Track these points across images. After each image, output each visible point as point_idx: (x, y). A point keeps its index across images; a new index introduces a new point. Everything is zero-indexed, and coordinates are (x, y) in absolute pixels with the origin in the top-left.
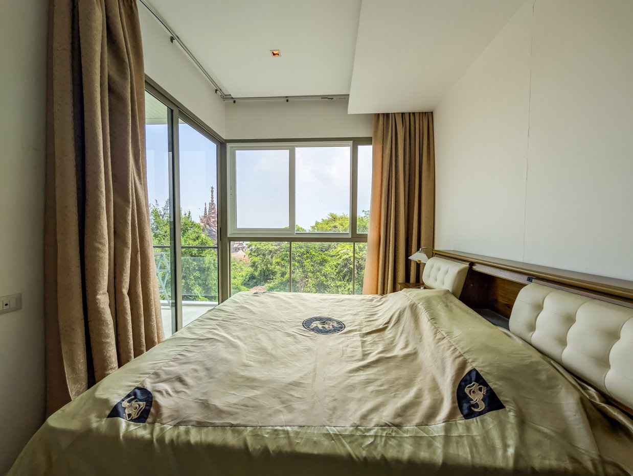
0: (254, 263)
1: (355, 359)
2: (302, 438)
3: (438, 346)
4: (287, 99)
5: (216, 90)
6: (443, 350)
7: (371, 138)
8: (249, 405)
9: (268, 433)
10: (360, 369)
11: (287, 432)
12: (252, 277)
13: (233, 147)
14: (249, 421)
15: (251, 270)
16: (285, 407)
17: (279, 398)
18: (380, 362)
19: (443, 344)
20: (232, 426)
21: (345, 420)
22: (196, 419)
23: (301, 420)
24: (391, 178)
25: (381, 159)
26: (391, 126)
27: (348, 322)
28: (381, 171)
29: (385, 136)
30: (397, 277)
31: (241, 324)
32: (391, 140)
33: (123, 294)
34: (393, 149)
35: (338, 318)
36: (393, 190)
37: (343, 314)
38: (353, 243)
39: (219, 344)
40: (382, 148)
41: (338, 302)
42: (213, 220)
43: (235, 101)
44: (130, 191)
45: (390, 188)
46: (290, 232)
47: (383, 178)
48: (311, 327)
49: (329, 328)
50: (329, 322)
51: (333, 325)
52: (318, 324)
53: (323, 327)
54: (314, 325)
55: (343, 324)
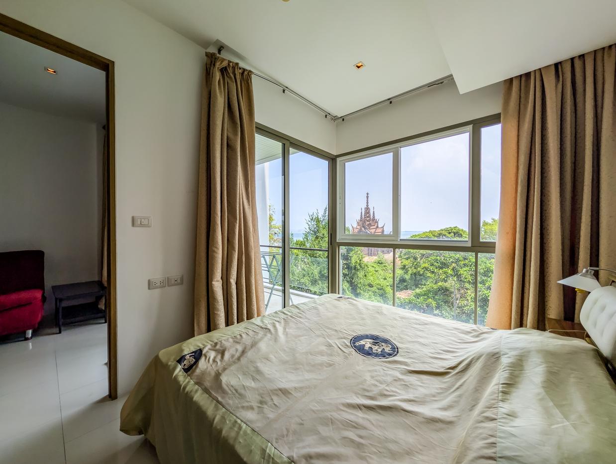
0: (404, 266)
1: (367, 394)
2: (245, 440)
3: (476, 428)
4: (390, 101)
5: (326, 116)
6: (477, 437)
7: (499, 114)
8: (238, 392)
9: (230, 421)
10: (360, 409)
11: (240, 428)
12: (403, 280)
13: (342, 160)
14: (228, 404)
16: (259, 407)
17: (262, 397)
18: (391, 411)
19: (485, 428)
20: (218, 401)
21: (289, 448)
22: (206, 386)
23: (257, 426)
24: (533, 162)
25: (516, 139)
26: (534, 89)
27: (406, 350)
28: (516, 155)
29: (522, 106)
30: (547, 309)
31: (301, 323)
32: (532, 109)
33: (230, 283)
34: (536, 120)
35: (400, 343)
36: (536, 180)
37: (410, 339)
38: (474, 254)
39: (269, 335)
40: (517, 123)
41: (420, 324)
42: (368, 223)
43: (343, 120)
44: (238, 211)
45: (532, 177)
46: (393, 238)
47: (519, 165)
48: (357, 344)
49: (377, 350)
50: (383, 344)
51: (384, 349)
52: (368, 343)
53: (371, 348)
54: (362, 342)
55: (398, 351)
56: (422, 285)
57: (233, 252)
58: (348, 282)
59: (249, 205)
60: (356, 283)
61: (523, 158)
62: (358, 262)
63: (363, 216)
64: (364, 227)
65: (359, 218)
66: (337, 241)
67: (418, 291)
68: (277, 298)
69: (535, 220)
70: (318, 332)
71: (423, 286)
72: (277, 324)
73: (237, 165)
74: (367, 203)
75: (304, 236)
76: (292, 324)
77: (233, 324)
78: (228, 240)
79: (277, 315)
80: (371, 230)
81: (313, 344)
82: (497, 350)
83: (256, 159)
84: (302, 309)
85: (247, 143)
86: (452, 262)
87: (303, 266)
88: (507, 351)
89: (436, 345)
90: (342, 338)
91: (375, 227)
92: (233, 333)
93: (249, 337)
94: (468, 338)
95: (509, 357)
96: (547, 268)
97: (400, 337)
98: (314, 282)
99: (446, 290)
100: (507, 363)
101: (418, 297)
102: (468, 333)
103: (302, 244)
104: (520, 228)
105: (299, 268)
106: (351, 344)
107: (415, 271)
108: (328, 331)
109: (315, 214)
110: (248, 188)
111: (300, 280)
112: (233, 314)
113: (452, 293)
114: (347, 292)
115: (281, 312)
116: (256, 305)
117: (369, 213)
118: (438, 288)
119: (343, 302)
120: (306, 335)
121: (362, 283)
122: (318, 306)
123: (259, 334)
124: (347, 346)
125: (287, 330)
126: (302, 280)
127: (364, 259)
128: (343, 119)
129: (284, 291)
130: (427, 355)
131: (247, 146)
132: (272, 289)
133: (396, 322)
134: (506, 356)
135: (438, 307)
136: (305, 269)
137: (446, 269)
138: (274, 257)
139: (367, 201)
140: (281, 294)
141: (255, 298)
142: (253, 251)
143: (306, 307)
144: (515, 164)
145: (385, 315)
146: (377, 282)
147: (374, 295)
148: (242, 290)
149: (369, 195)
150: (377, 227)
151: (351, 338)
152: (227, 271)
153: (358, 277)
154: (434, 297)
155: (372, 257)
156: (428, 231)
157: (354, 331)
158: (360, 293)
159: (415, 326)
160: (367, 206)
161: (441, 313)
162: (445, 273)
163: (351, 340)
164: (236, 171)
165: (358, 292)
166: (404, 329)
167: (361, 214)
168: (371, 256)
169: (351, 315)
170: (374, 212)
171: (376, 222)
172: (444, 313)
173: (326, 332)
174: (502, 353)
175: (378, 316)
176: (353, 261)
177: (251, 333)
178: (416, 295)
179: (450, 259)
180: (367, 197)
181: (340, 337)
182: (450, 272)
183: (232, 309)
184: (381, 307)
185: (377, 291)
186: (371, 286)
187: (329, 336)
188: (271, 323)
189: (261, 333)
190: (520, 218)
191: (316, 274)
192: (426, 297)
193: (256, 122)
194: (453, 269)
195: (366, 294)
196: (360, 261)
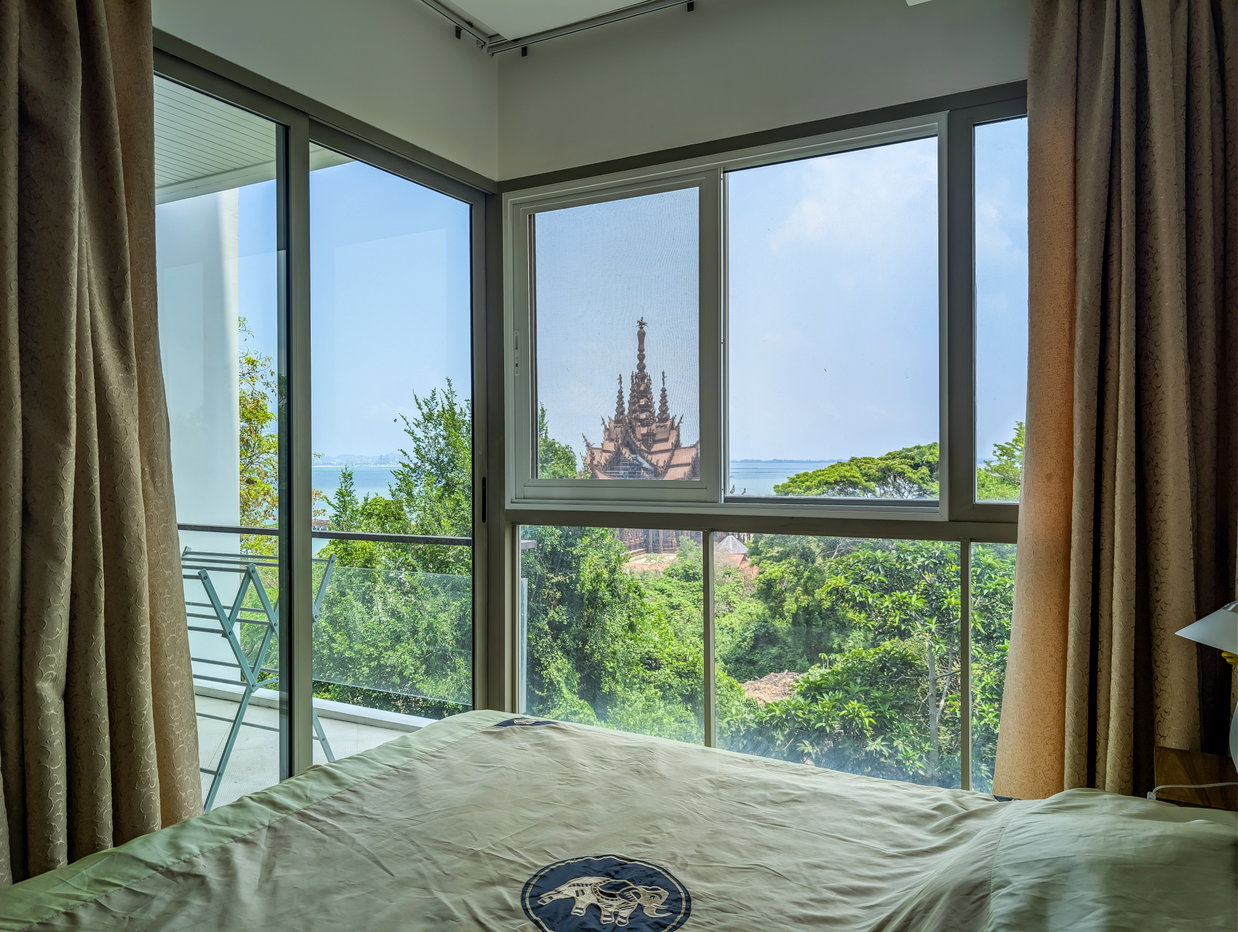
0: (770, 584)
5: (458, 32)
7: (1022, 85)
12: (764, 638)
13: (521, 204)
15: (758, 608)
24: (1114, 250)
25: (1069, 171)
26: (1114, 15)
27: (717, 904)
28: (1070, 226)
29: (1084, 66)
30: (1158, 718)
31: (339, 836)
32: (1111, 78)
33: (37, 697)
34: (1123, 115)
35: (698, 876)
36: (1123, 307)
37: (734, 860)
38: (957, 545)
39: (197, 903)
40: (1072, 120)
41: (774, 803)
42: (644, 430)
43: (524, 51)
44: (73, 396)
45: (1114, 296)
46: (702, 495)
47: (1078, 255)
48: (546, 899)
49: (616, 915)
50: (641, 889)
51: (640, 907)
52: (588, 890)
53: (594, 909)
54: (567, 891)
55: (688, 909)
56: (830, 651)
57: (50, 564)
58: (567, 652)
59: (127, 369)
60: (597, 656)
61: (1089, 235)
62: (606, 576)
63: (626, 405)
64: (628, 445)
65: (613, 415)
66: (508, 506)
67: (816, 673)
68: (261, 742)
69: (1121, 433)
70: (402, 870)
71: (832, 656)
72: (239, 853)
73: (66, 205)
74: (641, 357)
75: (395, 483)
76: (301, 849)
77: (47, 865)
78: (26, 514)
79: (241, 814)
80: (654, 458)
81: (379, 917)
82: (983, 874)
83: (158, 180)
84: (351, 780)
85: (115, 114)
86: (923, 567)
87: (391, 600)
88: (1008, 873)
89: (817, 872)
90: (492, 883)
91: (668, 445)
92: (36, 909)
93: (109, 921)
94: (924, 837)
95: (1011, 895)
96: (1157, 589)
97: (703, 857)
98: (435, 663)
99: (906, 663)
100: (1002, 916)
101: (814, 697)
102: (924, 818)
103: (390, 513)
104: (1083, 461)
105: (379, 606)
106: (523, 899)
107: (805, 600)
108: (441, 858)
109: (440, 397)
110: (123, 298)
111: (378, 658)
112: (46, 825)
113: (922, 673)
114: (565, 690)
115: (261, 801)
116: (156, 779)
117: (646, 393)
118: (880, 660)
119: (517, 739)
120: (353, 886)
121: (619, 655)
122: (418, 765)
123: (155, 902)
124: (508, 909)
125: (278, 872)
126: (390, 658)
127: (626, 568)
128: (523, 47)
129: (288, 708)
130: (781, 912)
131: (117, 128)
132: (242, 702)
133: (695, 801)
134: (1004, 891)
135: (882, 727)
136: (403, 610)
137: (905, 593)
138: (249, 575)
139: (641, 350)
140: (273, 719)
141: (153, 753)
142: (145, 557)
143: (365, 772)
144: (1068, 252)
145: (663, 777)
146: (675, 647)
147: (663, 698)
148: (90, 721)
149: (645, 328)
150: (677, 445)
151: (525, 879)
152: (21, 645)
153: (604, 631)
154: (866, 693)
155: (658, 556)
156: (846, 459)
157: (540, 851)
158: (612, 693)
159: (761, 810)
160: (641, 367)
161: (892, 748)
162: (902, 606)
163: (528, 884)
164: (63, 228)
165: (606, 689)
166: (722, 827)
167: (620, 397)
168: (656, 551)
169: (537, 788)
170: (664, 390)
171: (672, 427)
172: (901, 748)
173: (435, 863)
174: (994, 882)
175: (634, 783)
176: (587, 573)
177: (118, 901)
178: (809, 689)
179: (915, 560)
180: (641, 336)
181: (486, 878)
182: (915, 601)
183: (44, 803)
184: (650, 750)
185: (675, 681)
186: (651, 663)
187: (445, 879)
188: (212, 851)
189: (164, 897)
190: (1083, 429)
191: (446, 628)
192: (840, 695)
193: (154, 29)
194: (926, 594)
195: (634, 695)
196: (613, 571)
